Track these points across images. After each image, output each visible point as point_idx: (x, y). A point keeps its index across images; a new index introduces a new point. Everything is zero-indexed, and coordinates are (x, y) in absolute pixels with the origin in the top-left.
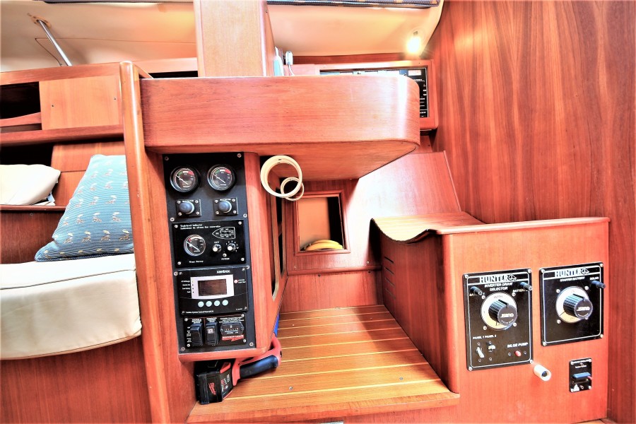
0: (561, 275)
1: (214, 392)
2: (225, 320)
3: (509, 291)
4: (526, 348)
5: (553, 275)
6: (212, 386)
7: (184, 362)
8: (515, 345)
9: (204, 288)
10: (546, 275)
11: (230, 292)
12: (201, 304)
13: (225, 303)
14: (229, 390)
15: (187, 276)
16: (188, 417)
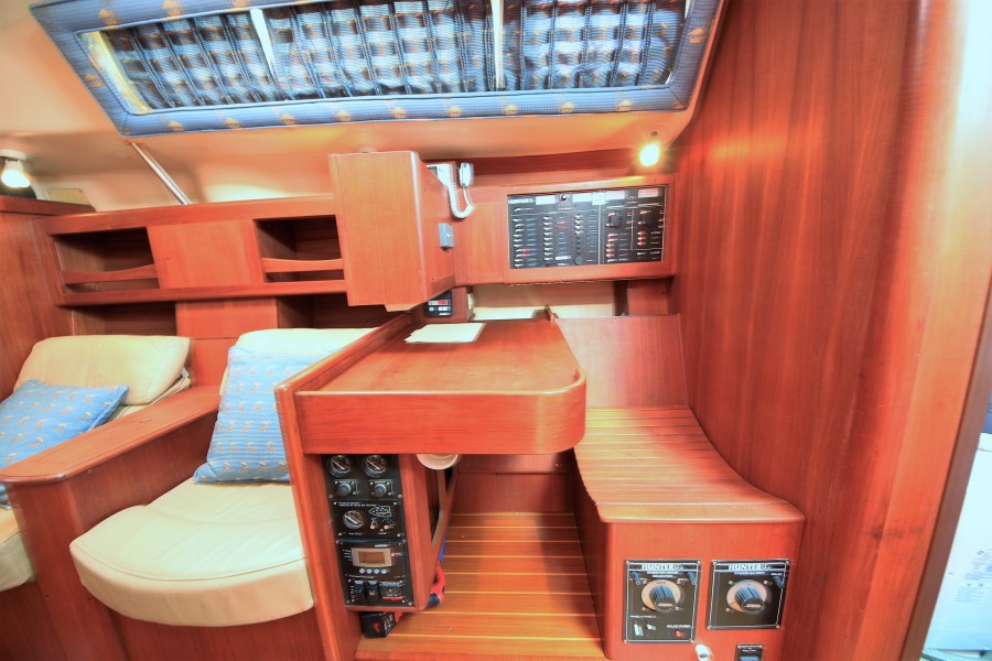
0: (736, 568)
1: (378, 630)
2: (384, 584)
3: (674, 580)
4: (688, 630)
5: (727, 568)
6: (376, 626)
7: (349, 611)
8: (676, 626)
9: (364, 558)
10: (718, 568)
11: (389, 563)
12: (362, 571)
13: (384, 572)
14: (392, 627)
15: (349, 546)
16: (355, 652)
